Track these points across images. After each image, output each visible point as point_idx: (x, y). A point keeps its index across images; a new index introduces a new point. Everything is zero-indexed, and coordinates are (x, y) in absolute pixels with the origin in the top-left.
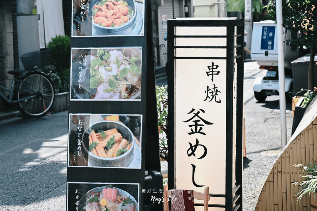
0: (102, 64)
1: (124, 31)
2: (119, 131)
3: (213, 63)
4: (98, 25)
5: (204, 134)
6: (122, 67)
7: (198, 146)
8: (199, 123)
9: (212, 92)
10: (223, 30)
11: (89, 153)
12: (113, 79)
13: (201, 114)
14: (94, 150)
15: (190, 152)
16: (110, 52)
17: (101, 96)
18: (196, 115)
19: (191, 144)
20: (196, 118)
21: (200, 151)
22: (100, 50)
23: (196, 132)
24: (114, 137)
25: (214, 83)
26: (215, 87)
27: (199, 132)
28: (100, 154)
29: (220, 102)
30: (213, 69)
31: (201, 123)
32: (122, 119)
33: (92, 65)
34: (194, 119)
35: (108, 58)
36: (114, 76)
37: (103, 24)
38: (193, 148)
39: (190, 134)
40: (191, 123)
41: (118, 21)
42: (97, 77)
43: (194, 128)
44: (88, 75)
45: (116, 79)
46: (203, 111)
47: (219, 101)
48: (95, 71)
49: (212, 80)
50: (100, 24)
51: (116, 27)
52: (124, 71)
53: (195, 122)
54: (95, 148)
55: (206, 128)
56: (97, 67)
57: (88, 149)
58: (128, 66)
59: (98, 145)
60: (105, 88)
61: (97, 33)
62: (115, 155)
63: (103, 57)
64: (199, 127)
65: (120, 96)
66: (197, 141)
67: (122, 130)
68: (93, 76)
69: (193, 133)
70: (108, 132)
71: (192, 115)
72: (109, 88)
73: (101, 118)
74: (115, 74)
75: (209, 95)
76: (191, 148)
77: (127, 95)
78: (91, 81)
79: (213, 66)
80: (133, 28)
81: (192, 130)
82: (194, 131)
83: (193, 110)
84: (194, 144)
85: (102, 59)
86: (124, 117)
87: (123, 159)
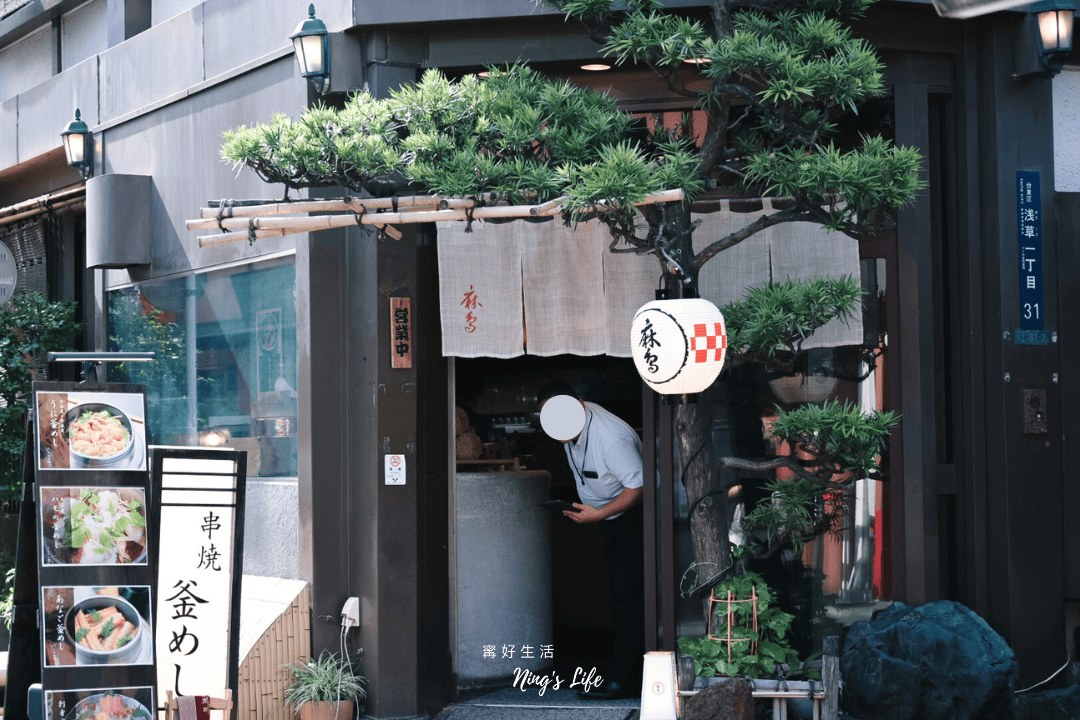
0: (88, 511)
1: (118, 463)
2: (119, 610)
3: (211, 513)
4: (79, 453)
5: (195, 617)
6: (118, 516)
7: (186, 637)
8: (187, 601)
9: (209, 556)
10: (229, 466)
11: (77, 645)
12: (106, 533)
13: (192, 589)
14: (84, 640)
15: (174, 645)
16: (100, 494)
17: (89, 558)
18: (185, 589)
19: (175, 634)
20: (185, 594)
21: (188, 643)
22: (84, 490)
23: (184, 615)
24: (112, 619)
25: (213, 541)
26: (212, 549)
27: (187, 615)
28: (92, 646)
29: (219, 569)
30: (211, 521)
31: (192, 600)
32: (122, 592)
33: (73, 512)
34: (182, 596)
35: (97, 502)
36: (107, 529)
37: (87, 451)
38: (179, 639)
39: (174, 618)
40: (178, 601)
41: (107, 448)
42: (82, 530)
43: (180, 609)
44: (68, 528)
45: (111, 533)
46: (195, 584)
47: (217, 567)
48: (79, 521)
49: (210, 537)
50: (83, 451)
51: (106, 457)
52: (122, 521)
53: (183, 599)
54: (85, 637)
55: (198, 609)
56: (79, 517)
57: (74, 639)
58: (127, 515)
59: (90, 633)
60: (94, 547)
61: (78, 465)
62: (115, 646)
63: (90, 500)
64: (187, 608)
65: (118, 558)
66: (185, 629)
67: (124, 609)
68: (75, 529)
69: (179, 616)
70: (103, 613)
71: (179, 589)
72: (101, 546)
73: (92, 592)
74: (109, 526)
75: (205, 559)
76: (176, 639)
77: (127, 557)
78: (73, 536)
79: (211, 516)
80: (131, 458)
81: (178, 612)
82: (181, 614)
83: (181, 582)
84: (179, 633)
85: (89, 504)
86: (125, 589)
87: (127, 652)
